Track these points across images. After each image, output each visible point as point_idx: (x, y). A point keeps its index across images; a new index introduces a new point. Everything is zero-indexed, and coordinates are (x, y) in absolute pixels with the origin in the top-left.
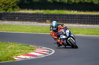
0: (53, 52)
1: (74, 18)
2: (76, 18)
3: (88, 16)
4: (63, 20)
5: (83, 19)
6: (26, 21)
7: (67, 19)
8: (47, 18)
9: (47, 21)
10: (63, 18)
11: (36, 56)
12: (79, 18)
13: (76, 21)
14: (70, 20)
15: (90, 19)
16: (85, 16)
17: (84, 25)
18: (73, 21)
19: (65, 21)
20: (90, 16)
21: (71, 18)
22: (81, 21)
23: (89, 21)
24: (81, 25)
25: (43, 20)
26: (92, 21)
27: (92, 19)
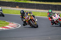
0: (20, 26)
1: (33, 6)
2: (35, 6)
3: (42, 4)
4: (27, 7)
5: (39, 6)
6: (4, 6)
7: (29, 6)
8: (17, 5)
9: (17, 7)
10: (27, 5)
11: (9, 28)
12: (36, 6)
13: (35, 7)
14: (31, 6)
15: (43, 6)
16: (40, 4)
17: (40, 10)
18: (33, 7)
19: (28, 7)
20: (43, 4)
21: (32, 6)
22: (38, 7)
23: (43, 8)
24: (38, 10)
25: (14, 6)
26: (44, 8)
27: (45, 7)
